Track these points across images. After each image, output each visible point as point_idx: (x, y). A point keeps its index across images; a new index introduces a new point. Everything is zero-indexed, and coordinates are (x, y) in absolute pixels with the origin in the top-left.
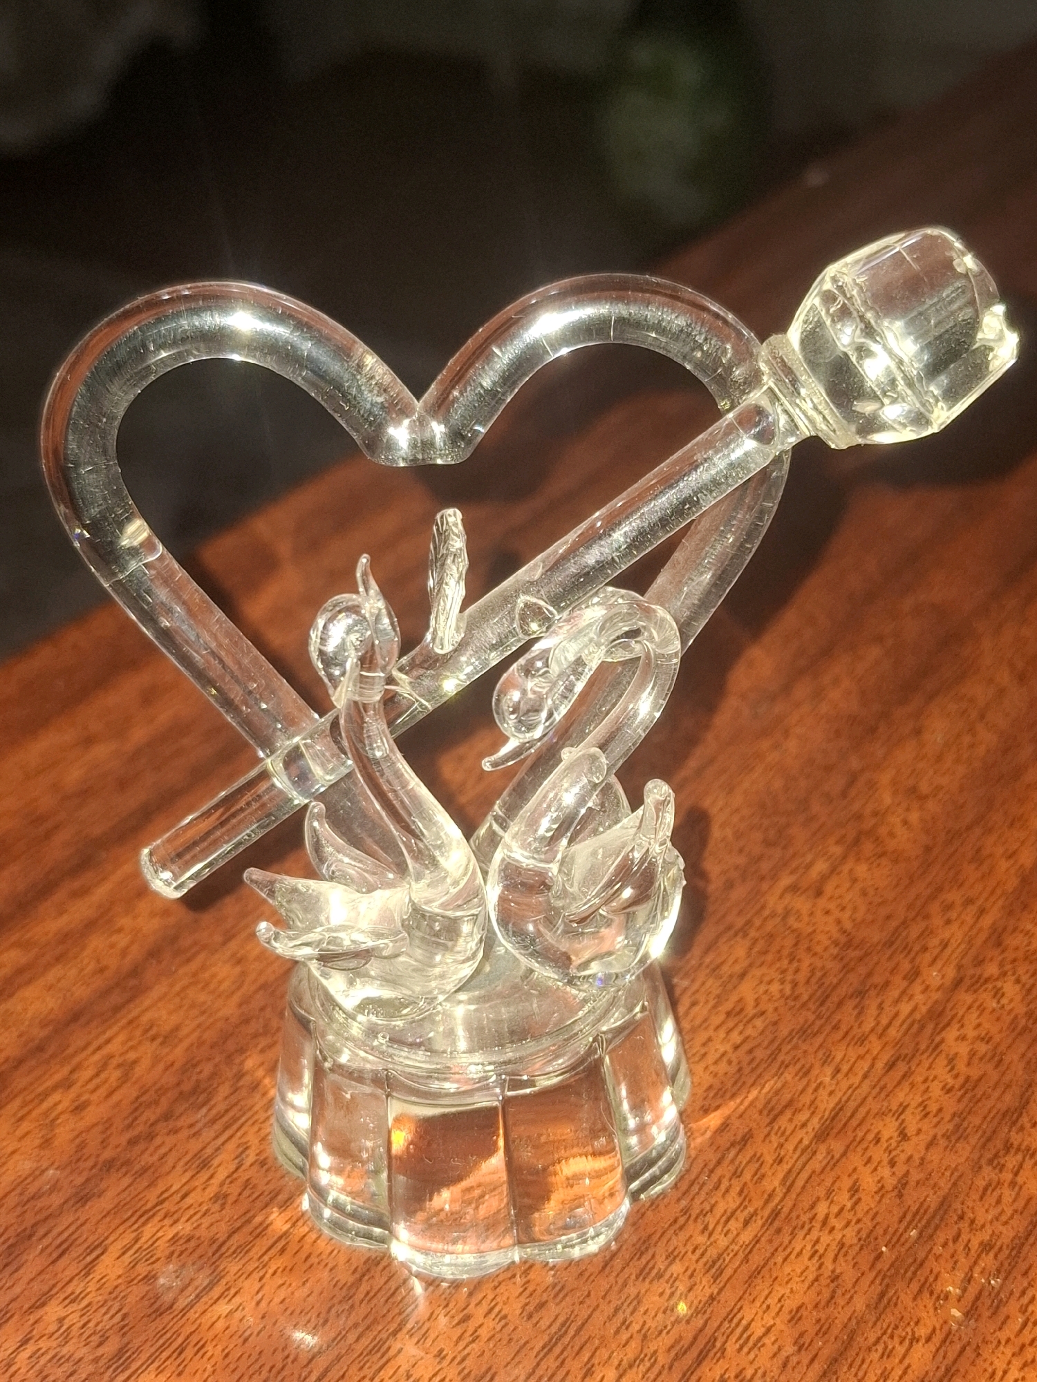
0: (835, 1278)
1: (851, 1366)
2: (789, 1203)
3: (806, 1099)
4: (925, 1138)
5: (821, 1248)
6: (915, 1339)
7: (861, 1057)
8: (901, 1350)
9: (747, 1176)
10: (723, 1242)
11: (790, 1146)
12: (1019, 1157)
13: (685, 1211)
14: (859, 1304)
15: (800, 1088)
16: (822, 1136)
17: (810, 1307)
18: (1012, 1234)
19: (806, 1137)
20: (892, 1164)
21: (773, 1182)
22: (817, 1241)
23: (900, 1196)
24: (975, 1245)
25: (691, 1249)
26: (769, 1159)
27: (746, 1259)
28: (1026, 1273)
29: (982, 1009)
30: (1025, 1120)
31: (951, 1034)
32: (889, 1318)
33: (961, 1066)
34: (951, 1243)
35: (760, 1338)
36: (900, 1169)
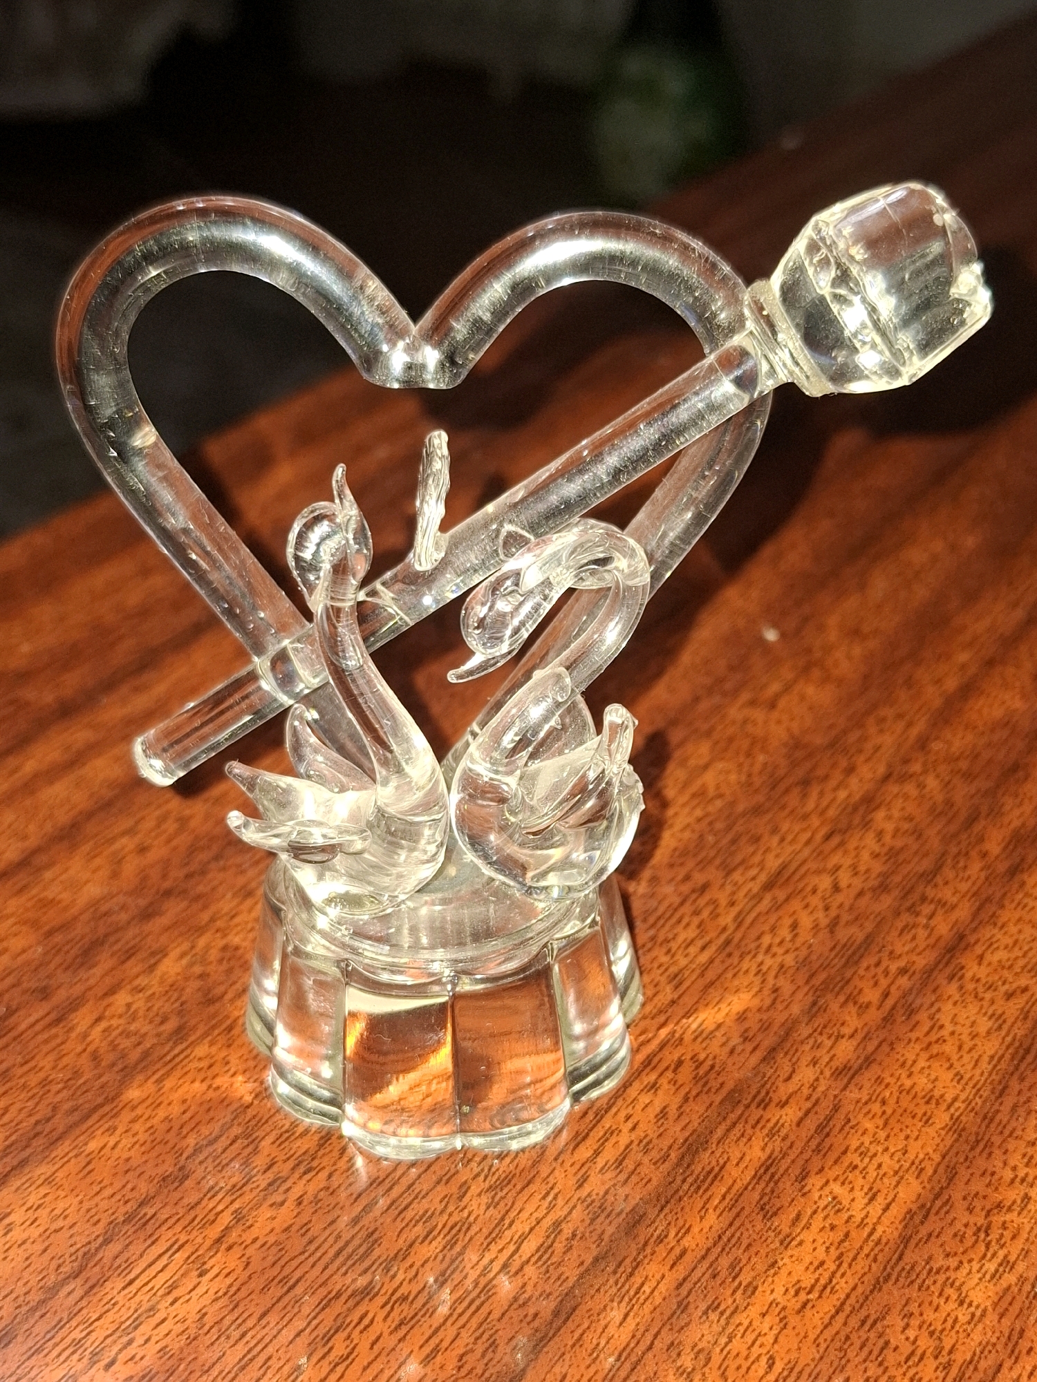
0: (775, 990)
1: (786, 1053)
2: (739, 935)
3: (757, 859)
4: (853, 892)
5: (764, 968)
6: (840, 1036)
7: (804, 830)
8: (829, 1043)
9: (705, 914)
10: (683, 962)
11: (741, 894)
12: (932, 907)
13: (653, 938)
14: (796, 1009)
15: (751, 849)
16: (768, 886)
17: (754, 1010)
18: (924, 962)
19: (755, 887)
20: (827, 908)
21: (727, 919)
22: (762, 963)
23: (832, 932)
24: (893, 968)
25: (656, 965)
26: (723, 902)
27: (702, 975)
28: (934, 991)
29: (906, 797)
30: (939, 879)
31: (880, 815)
32: (819, 1021)
33: (887, 839)
34: (872, 968)
35: (712, 1032)
36: (833, 912)
